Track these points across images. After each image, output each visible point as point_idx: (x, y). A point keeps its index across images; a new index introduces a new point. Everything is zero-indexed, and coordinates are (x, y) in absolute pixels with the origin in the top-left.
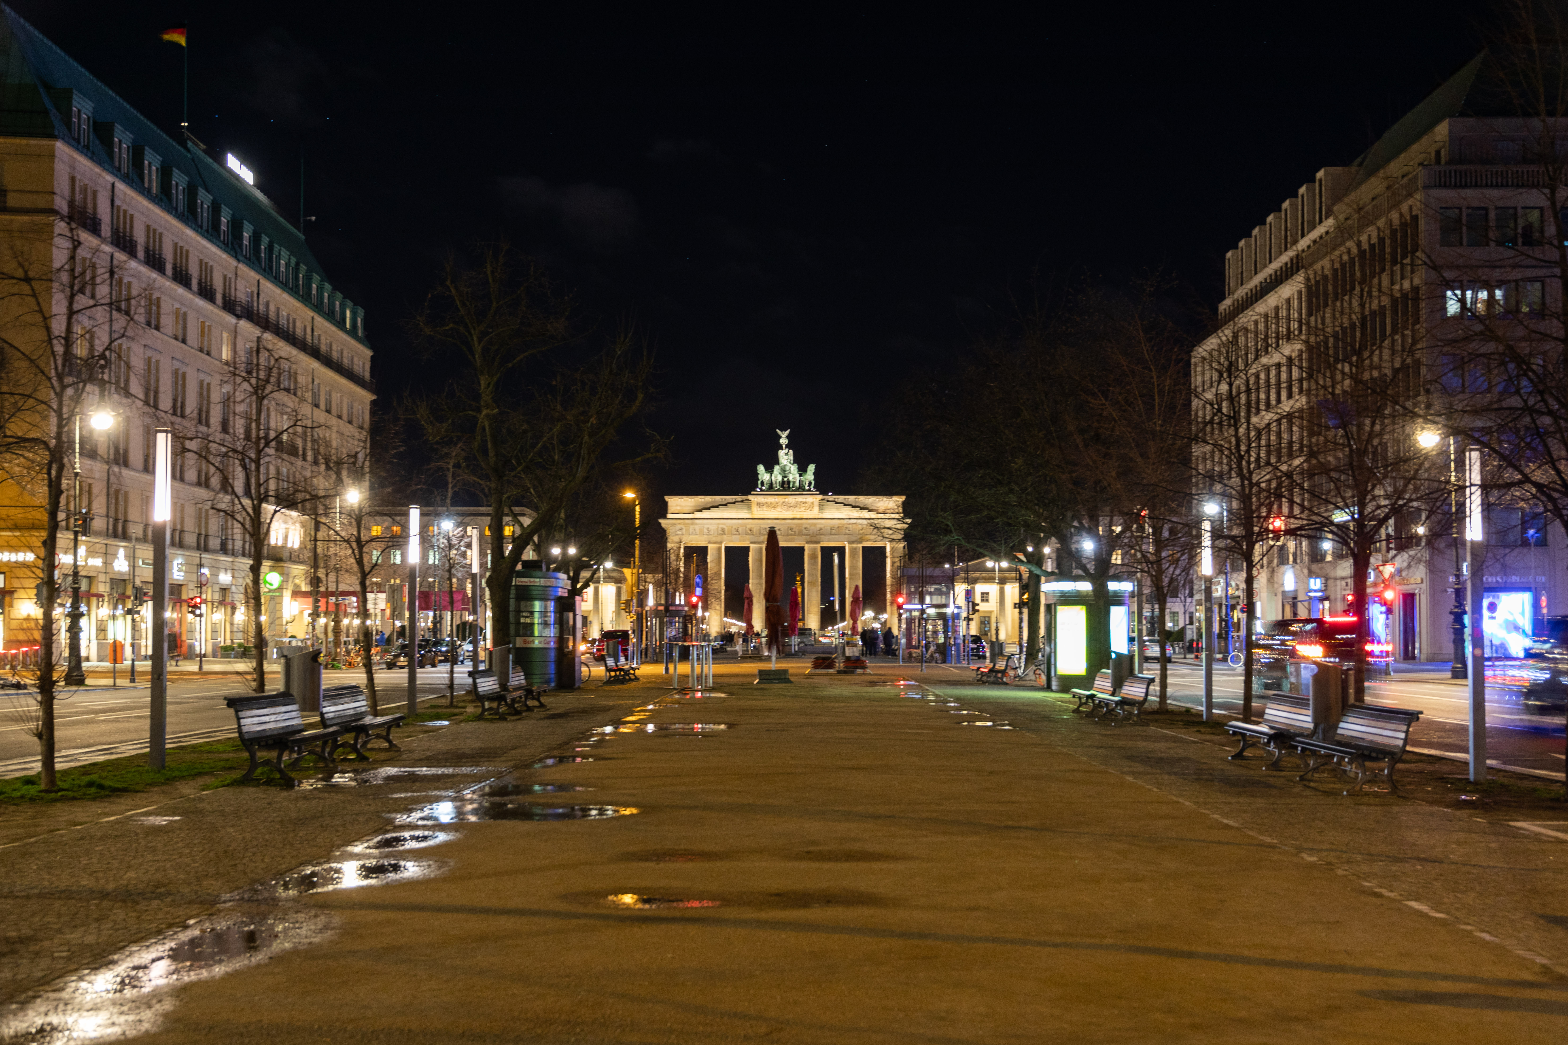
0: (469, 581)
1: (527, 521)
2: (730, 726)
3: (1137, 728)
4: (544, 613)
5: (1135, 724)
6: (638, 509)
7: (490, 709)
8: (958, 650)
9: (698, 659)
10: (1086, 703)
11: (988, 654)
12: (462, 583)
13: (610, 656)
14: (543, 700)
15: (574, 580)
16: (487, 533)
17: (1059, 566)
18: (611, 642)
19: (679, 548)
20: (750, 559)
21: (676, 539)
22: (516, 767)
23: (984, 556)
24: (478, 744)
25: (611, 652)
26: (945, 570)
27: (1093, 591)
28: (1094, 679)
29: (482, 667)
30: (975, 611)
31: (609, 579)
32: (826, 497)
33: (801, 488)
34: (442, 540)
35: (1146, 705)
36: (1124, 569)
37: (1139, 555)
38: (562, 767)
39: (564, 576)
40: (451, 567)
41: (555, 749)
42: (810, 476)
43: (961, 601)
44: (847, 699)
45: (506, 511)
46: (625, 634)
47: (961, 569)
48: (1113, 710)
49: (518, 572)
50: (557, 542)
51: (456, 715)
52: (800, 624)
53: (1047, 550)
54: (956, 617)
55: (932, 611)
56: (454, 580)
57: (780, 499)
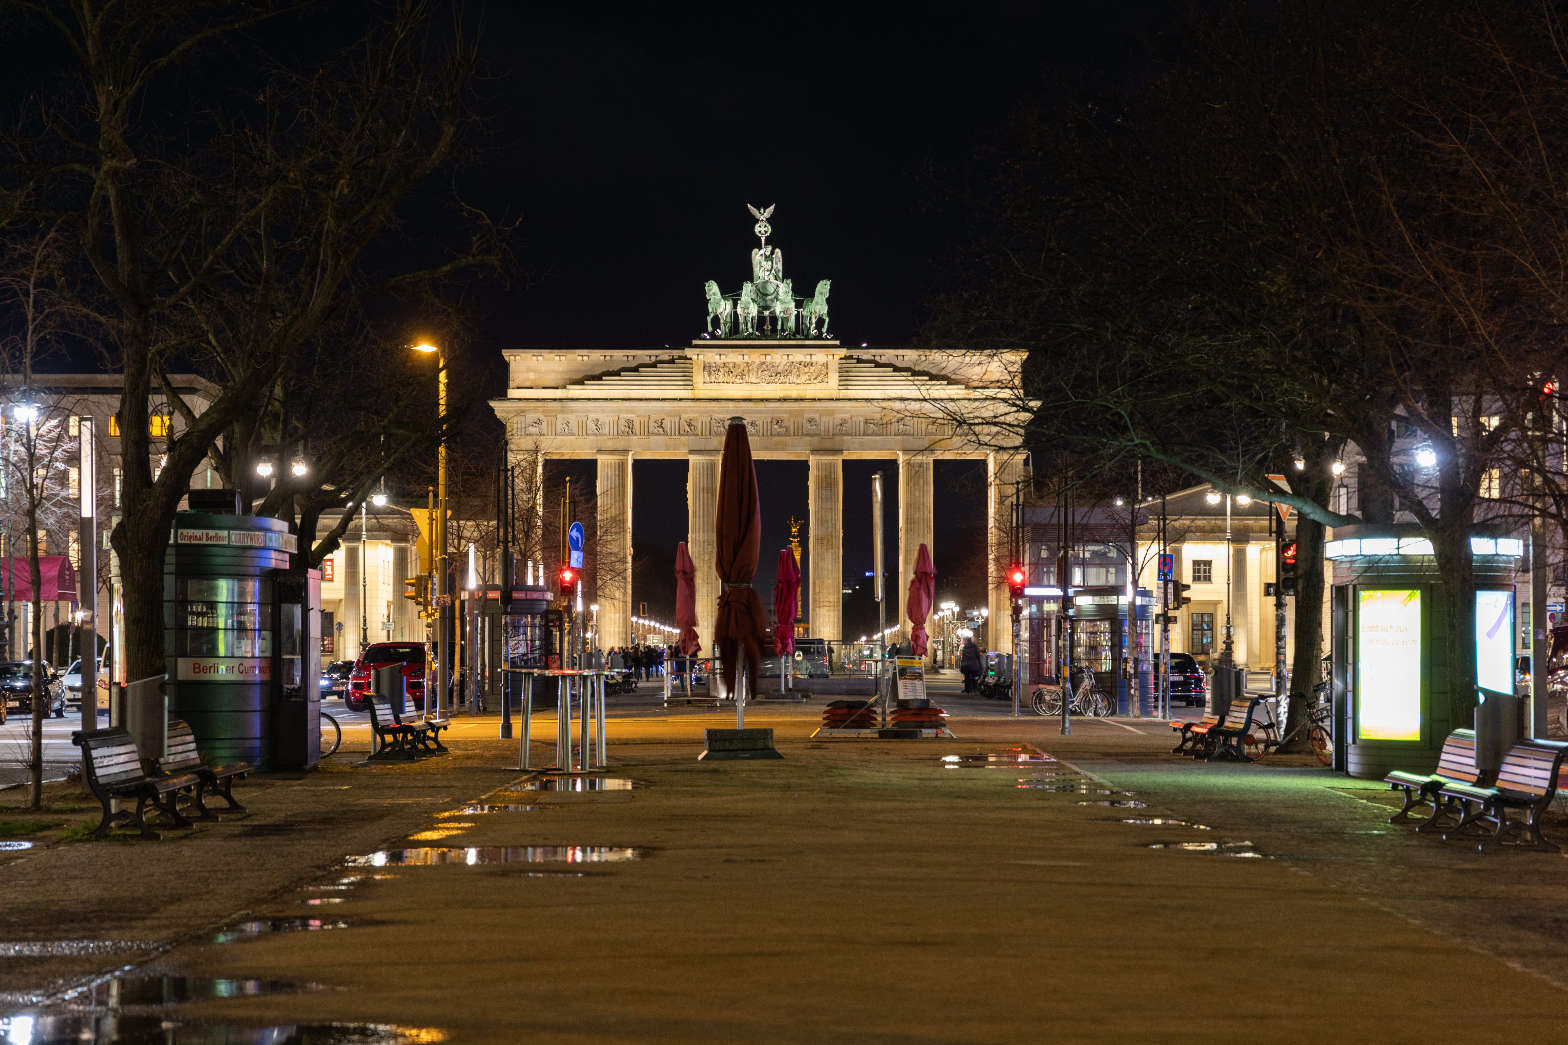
0: (73, 535)
1: (200, 405)
2: (645, 851)
3: (1533, 855)
4: (238, 607)
5: (1529, 847)
6: (443, 377)
7: (122, 814)
8: (1143, 687)
9: (576, 707)
10: (1421, 803)
11: (1208, 696)
12: (57, 539)
13: (382, 699)
14: (238, 794)
15: (305, 533)
16: (114, 430)
17: (1363, 504)
18: (385, 670)
19: (535, 462)
20: (689, 487)
21: (527, 443)
22: (178, 941)
23: (1200, 482)
24: (95, 892)
25: (385, 691)
26: (1113, 513)
27: (1439, 555)
28: (1440, 750)
29: (102, 724)
30: (1181, 601)
31: (379, 531)
32: (855, 353)
33: (800, 331)
34: (13, 447)
35: (1553, 806)
36: (1503, 510)
37: (1538, 480)
38: (279, 941)
39: (280, 525)
40: (35, 504)
41: (263, 901)
42: (819, 306)
43: (1150, 579)
44: (903, 793)
45: (155, 382)
46: (417, 648)
47: (1151, 510)
48: (1480, 816)
49: (183, 514)
50: (264, 451)
51: (48, 827)
52: (799, 631)
53: (1338, 469)
54: (1139, 613)
55: (1085, 602)
56: (41, 534)
57: (755, 357)
